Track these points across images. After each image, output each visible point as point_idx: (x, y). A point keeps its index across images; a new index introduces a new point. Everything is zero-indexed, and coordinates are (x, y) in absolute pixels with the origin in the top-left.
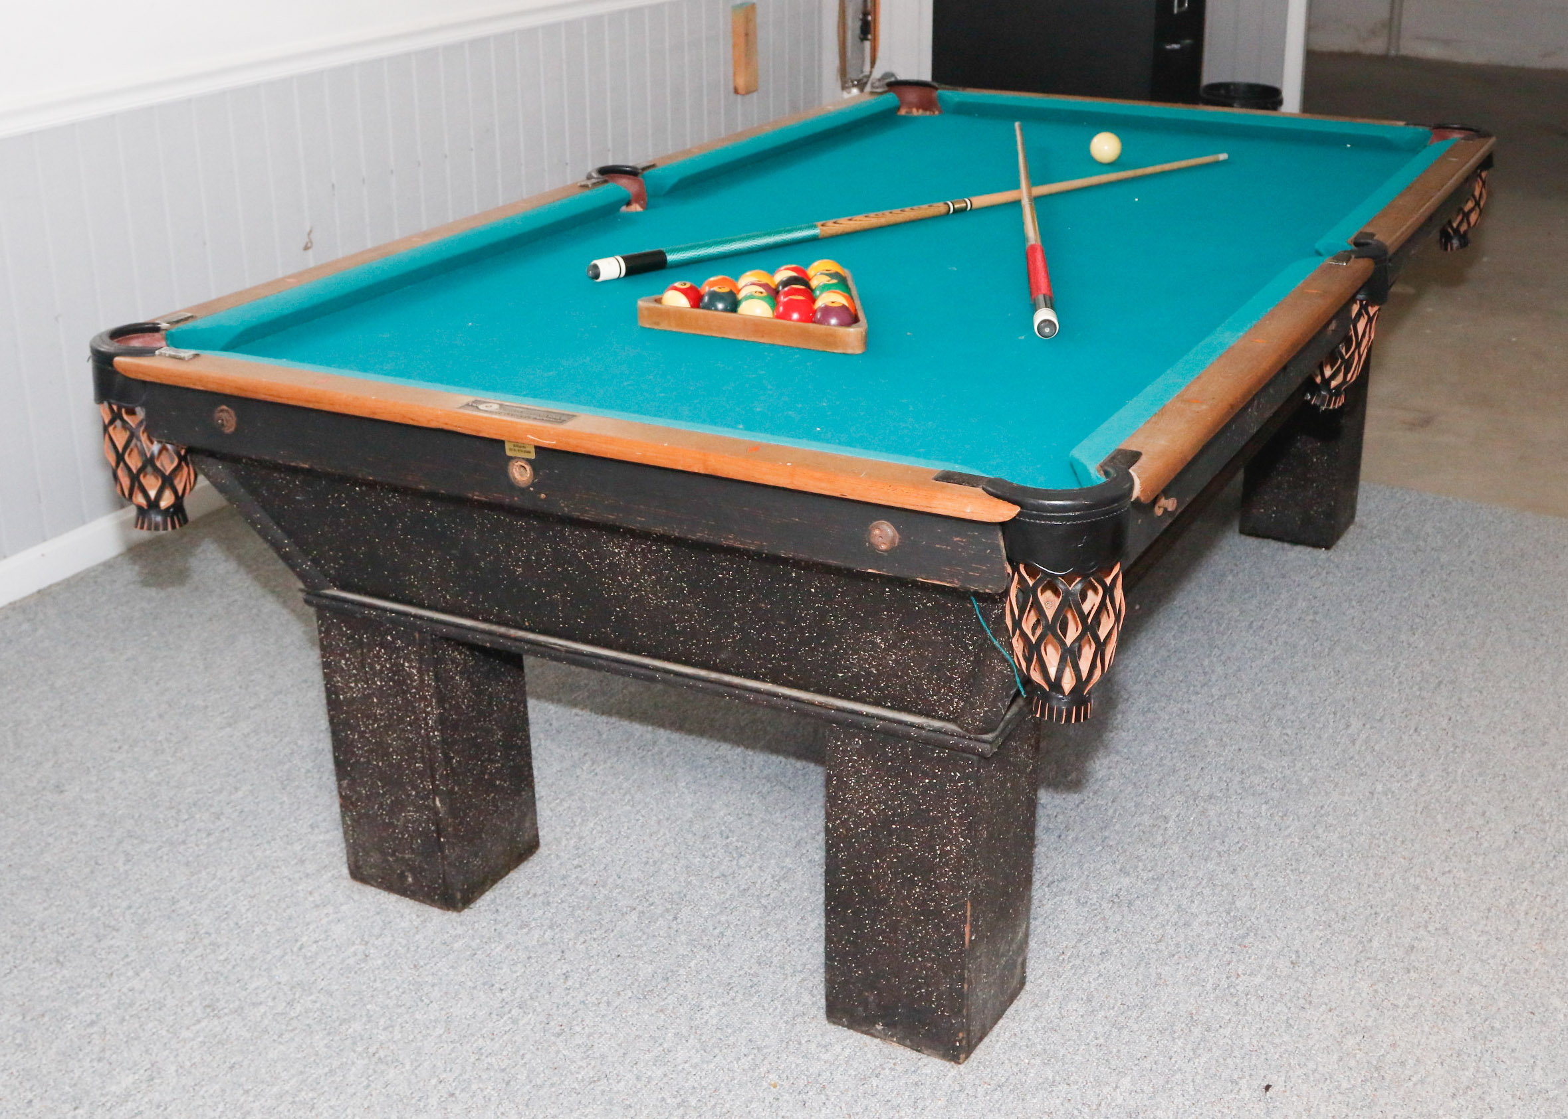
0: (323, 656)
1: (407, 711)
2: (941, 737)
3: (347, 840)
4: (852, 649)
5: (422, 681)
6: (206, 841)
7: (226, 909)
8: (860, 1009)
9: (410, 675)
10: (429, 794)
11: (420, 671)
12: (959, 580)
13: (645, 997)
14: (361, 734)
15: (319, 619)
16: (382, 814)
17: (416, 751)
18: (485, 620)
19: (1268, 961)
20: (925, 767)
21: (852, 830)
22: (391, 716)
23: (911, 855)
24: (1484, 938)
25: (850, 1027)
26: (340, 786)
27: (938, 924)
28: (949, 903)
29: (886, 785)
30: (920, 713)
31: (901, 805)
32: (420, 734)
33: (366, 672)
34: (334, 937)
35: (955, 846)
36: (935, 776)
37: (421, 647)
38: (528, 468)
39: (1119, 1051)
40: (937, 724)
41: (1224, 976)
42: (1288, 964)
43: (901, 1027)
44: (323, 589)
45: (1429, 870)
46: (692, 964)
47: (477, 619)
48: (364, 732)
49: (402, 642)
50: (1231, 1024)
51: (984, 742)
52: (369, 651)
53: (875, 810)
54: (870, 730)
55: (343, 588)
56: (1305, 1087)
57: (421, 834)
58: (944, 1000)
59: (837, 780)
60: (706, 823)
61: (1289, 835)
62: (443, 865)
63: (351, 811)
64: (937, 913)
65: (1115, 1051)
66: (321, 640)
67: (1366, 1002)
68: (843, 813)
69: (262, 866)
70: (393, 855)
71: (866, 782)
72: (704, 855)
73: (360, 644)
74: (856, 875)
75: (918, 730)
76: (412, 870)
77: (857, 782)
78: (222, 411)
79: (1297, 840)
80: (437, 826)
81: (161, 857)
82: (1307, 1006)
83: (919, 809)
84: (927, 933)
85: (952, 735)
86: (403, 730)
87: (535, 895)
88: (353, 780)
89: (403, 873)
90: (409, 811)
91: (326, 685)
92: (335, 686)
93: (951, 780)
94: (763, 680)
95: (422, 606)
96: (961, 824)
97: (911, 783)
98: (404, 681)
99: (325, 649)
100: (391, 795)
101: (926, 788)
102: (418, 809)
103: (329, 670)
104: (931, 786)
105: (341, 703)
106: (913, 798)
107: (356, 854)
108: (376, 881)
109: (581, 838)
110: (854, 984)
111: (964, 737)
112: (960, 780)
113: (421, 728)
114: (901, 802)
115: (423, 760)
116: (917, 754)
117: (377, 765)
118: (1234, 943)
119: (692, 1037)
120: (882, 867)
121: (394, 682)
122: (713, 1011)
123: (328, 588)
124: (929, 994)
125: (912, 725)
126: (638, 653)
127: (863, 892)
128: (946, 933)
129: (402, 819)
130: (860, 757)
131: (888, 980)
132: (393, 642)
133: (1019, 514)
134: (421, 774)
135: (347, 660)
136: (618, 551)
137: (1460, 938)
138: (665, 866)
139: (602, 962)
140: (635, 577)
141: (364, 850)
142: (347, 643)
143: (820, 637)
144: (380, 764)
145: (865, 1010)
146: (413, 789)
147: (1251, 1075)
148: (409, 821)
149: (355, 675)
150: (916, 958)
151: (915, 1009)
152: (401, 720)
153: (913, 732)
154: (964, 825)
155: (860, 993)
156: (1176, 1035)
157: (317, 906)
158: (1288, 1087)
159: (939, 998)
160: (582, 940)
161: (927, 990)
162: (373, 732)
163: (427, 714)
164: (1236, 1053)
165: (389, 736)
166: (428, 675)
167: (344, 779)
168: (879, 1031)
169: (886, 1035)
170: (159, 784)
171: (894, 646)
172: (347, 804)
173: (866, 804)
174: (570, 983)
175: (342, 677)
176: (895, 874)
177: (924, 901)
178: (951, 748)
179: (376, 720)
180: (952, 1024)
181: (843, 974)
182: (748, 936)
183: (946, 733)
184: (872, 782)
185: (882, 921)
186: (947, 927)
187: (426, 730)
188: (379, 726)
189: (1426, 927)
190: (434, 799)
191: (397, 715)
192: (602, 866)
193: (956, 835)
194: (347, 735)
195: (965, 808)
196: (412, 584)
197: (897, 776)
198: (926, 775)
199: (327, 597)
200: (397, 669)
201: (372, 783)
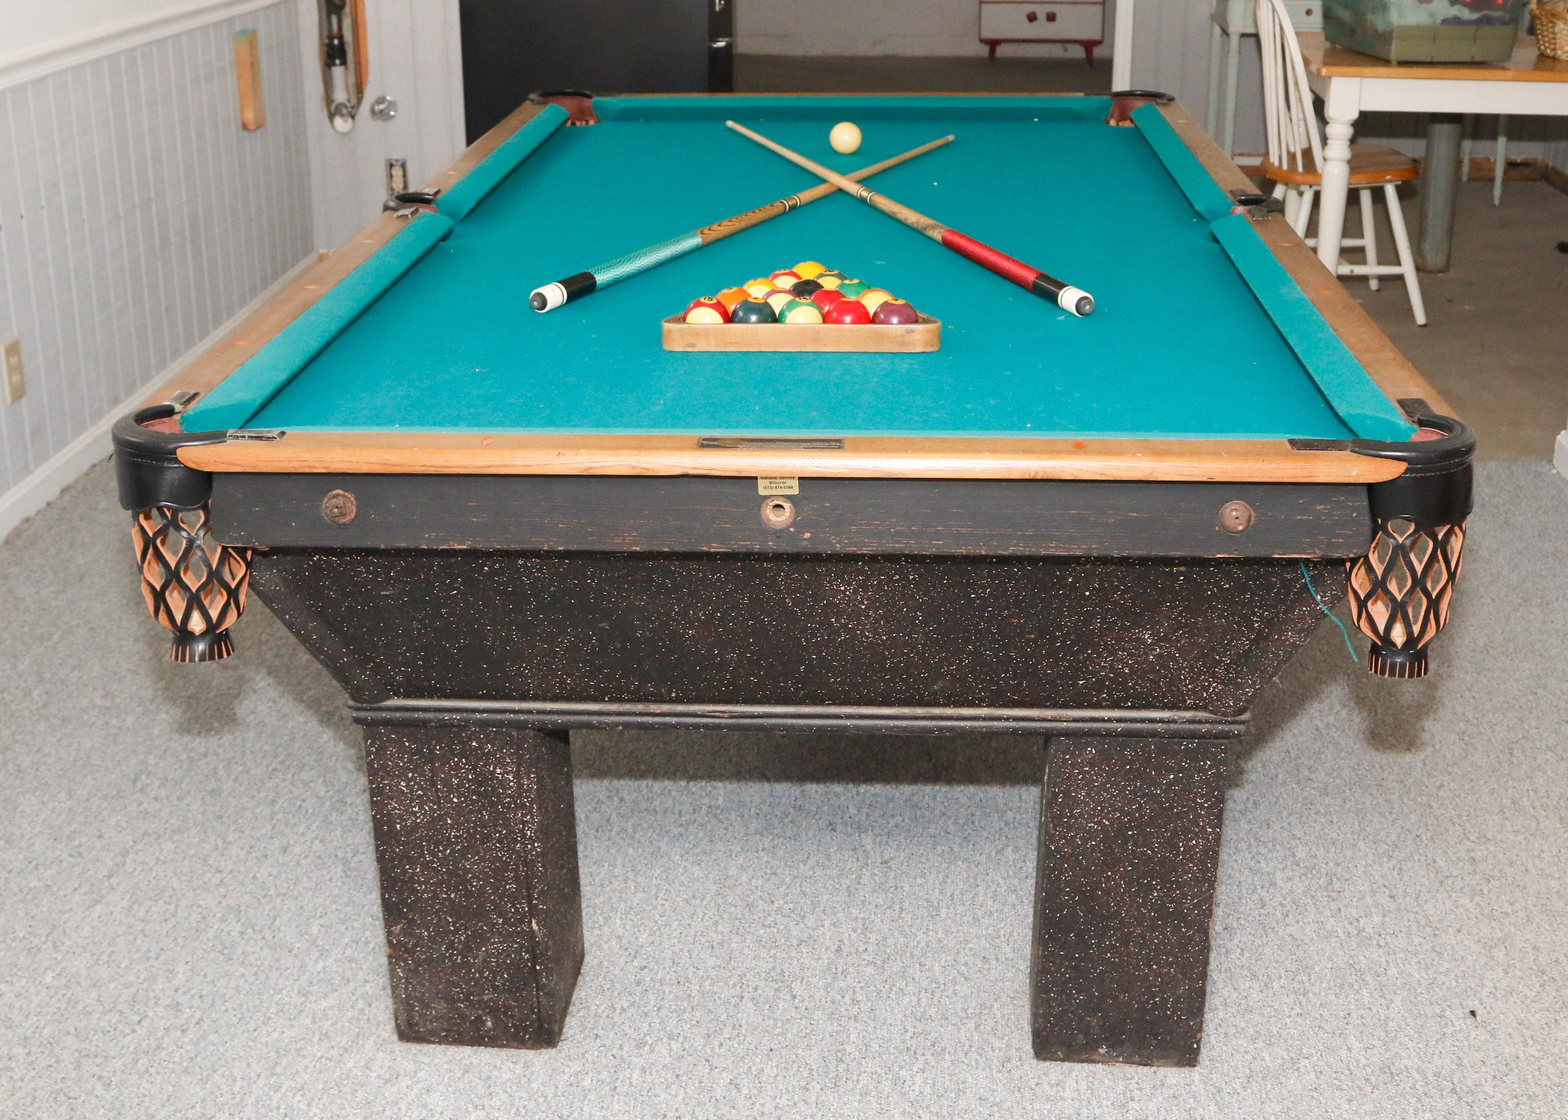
0: (371, 782)
1: (495, 826)
2: (1192, 727)
3: (395, 996)
4: (1108, 651)
5: (520, 786)
6: (186, 1040)
7: (282, 1111)
8: (1081, 1037)
9: (503, 783)
10: (524, 916)
11: (517, 776)
12: (1320, 549)
13: (835, 1084)
14: (426, 866)
15: (366, 739)
16: (452, 954)
17: (507, 870)
18: (612, 700)
19: (1369, 900)
20: (1171, 763)
21: (1079, 846)
22: (472, 836)
23: (1150, 858)
24: (1521, 837)
25: (1066, 1059)
26: (389, 933)
27: (1179, 925)
28: (1192, 900)
29: (1122, 791)
30: (1165, 707)
31: (1139, 809)
32: (513, 849)
33: (437, 790)
34: (439, 1109)
35: (1203, 839)
36: (1181, 770)
37: (519, 747)
38: (787, 505)
39: (1321, 1015)
40: (1188, 715)
41: (1346, 923)
42: (1388, 899)
43: (1128, 1044)
44: (383, 700)
45: (1424, 788)
46: (853, 1037)
47: (602, 701)
48: (432, 862)
49: (493, 746)
50: (1392, 965)
51: (1242, 723)
52: (443, 765)
53: (1108, 820)
54: (1110, 734)
55: (407, 696)
56: (1500, 1004)
57: (508, 968)
58: (1182, 1003)
59: (1064, 798)
60: (738, 892)
61: (1284, 783)
62: (538, 996)
63: (405, 961)
64: (1179, 914)
65: (1317, 1015)
66: (370, 764)
67: (1479, 916)
68: (1069, 831)
69: (282, 1053)
70: (467, 998)
71: (1098, 793)
72: (764, 926)
73: (431, 759)
74: (1082, 893)
75: (1165, 726)
76: (494, 1012)
77: (1088, 794)
78: (336, 496)
79: (1295, 786)
80: (532, 951)
81: (147, 1071)
82: (1437, 932)
83: (1161, 808)
84: (1165, 937)
85: (1207, 722)
86: (490, 849)
87: (623, 1009)
88: (411, 922)
89: (479, 1018)
90: (494, 943)
91: (374, 817)
92: (389, 814)
93: (1201, 770)
94: (979, 706)
95: (523, 698)
96: (1208, 815)
97: (1155, 783)
98: (494, 790)
99: (372, 773)
100: (466, 929)
101: (1170, 784)
102: (506, 938)
103: (378, 798)
104: (1177, 781)
105: (396, 835)
106: (1153, 797)
107: (409, 1008)
108: (439, 1036)
109: (620, 938)
110: (1072, 1012)
111: (1220, 722)
112: (1210, 768)
113: (516, 841)
114: (1141, 805)
115: (516, 879)
116: (1162, 750)
117: (449, 899)
118: (1327, 890)
119: (921, 1112)
120: (1114, 880)
121: (479, 794)
122: (918, 1080)
123: (388, 698)
124: (1164, 1001)
125: (1161, 721)
126: (821, 703)
127: (1090, 910)
128: (1187, 932)
129: (481, 955)
130: (1092, 766)
131: (1116, 998)
132: (480, 748)
133: (1407, 471)
134: (513, 898)
135: (408, 780)
136: (844, 589)
137: (1502, 841)
138: (734, 946)
139: (758, 1060)
140: (855, 615)
141: (421, 1002)
142: (410, 761)
143: (1074, 643)
144: (453, 896)
145: (1085, 1038)
146: (499, 916)
147: (1449, 1006)
148: (491, 955)
149: (419, 796)
150: (1150, 967)
151: (1147, 1021)
152: (487, 838)
153: (1159, 727)
154: (1213, 814)
155: (1082, 1018)
156: (1356, 987)
157: (387, 1081)
158: (1488, 1008)
159: (1176, 1001)
160: (716, 1043)
161: (1162, 998)
162: (444, 861)
163: (524, 823)
164: (1420, 990)
165: (468, 859)
166: (529, 778)
167: (396, 925)
168: (1103, 1055)
169: (1110, 1056)
170: (68, 987)
171: (1165, 638)
172: (397, 952)
173: (1097, 816)
174: (745, 1091)
175: (400, 802)
176: (1129, 885)
177: (1163, 903)
178: (1202, 736)
179: (450, 843)
180: (1190, 1027)
181: (1059, 1005)
182: (883, 995)
183: (1200, 722)
184: (1106, 790)
185: (1112, 936)
186: (1188, 927)
187: (522, 843)
188: (453, 852)
189: (1468, 839)
190: (530, 922)
191: (481, 833)
192: (669, 962)
193: (1204, 827)
194: (404, 872)
195: (1216, 797)
196: (521, 674)
197: (1136, 778)
198: (1170, 770)
199: (389, 709)
200: (483, 779)
201: (440, 920)
